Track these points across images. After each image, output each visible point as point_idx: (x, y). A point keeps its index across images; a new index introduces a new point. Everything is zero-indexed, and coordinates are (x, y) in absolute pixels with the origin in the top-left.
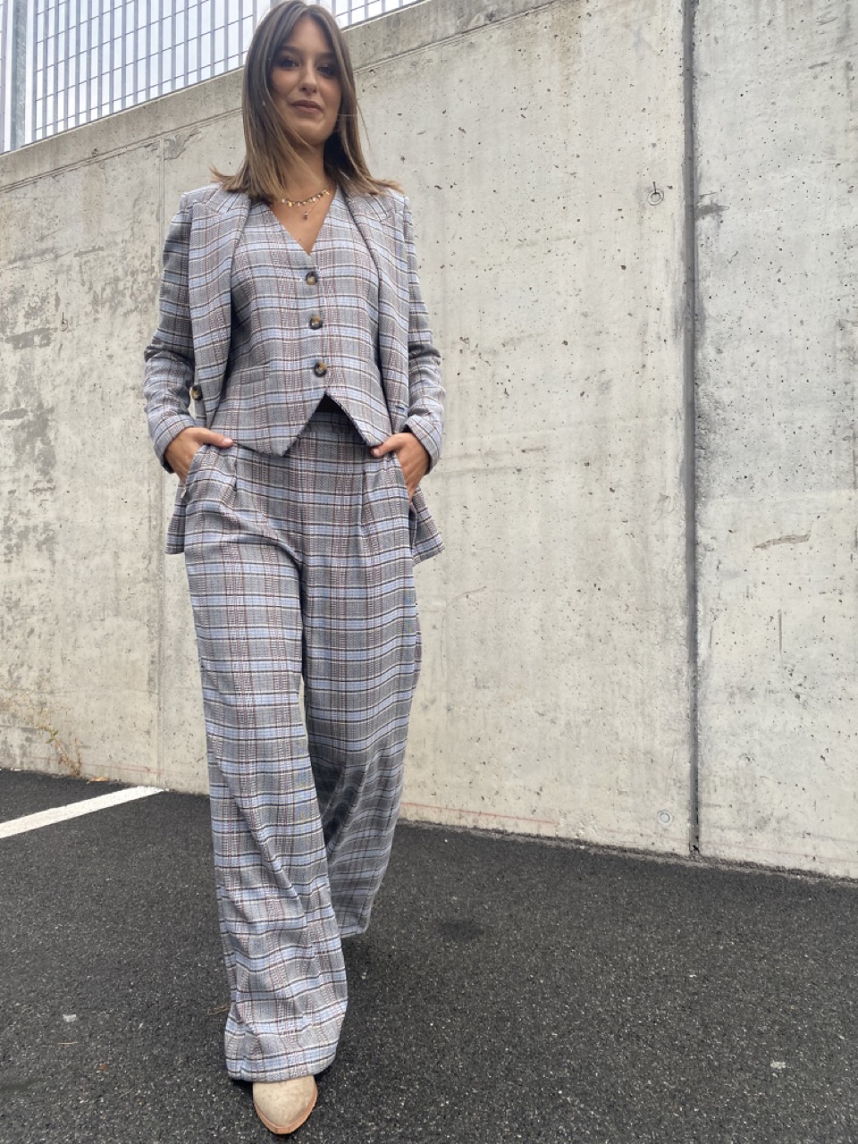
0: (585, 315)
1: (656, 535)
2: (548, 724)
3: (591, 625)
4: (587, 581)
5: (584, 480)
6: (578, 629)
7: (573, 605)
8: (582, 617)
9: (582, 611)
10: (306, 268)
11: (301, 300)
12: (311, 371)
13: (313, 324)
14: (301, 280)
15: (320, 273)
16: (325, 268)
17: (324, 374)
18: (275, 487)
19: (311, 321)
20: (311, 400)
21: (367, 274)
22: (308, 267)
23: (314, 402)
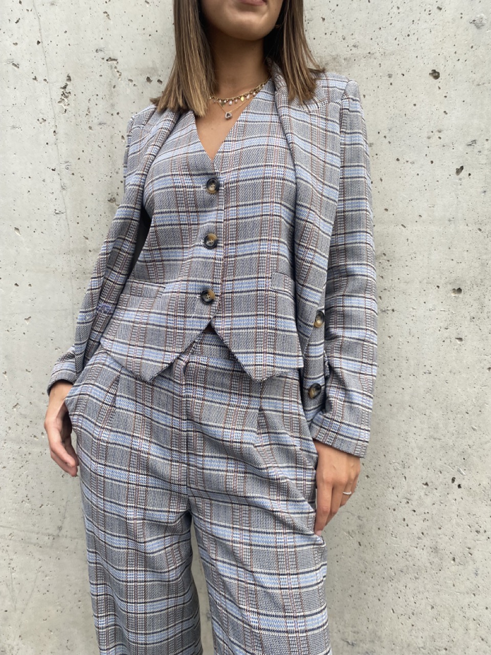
3: (441, 536)
4: (441, 472)
5: (449, 316)
6: (419, 538)
7: (414, 504)
8: (426, 523)
9: (427, 515)
10: (207, 174)
11: (202, 214)
12: (198, 296)
13: (208, 243)
14: (202, 189)
15: (223, 179)
16: (228, 172)
17: (211, 302)
18: (158, 410)
19: (206, 239)
20: (192, 330)
21: (279, 172)
22: (209, 172)
23: (194, 332)
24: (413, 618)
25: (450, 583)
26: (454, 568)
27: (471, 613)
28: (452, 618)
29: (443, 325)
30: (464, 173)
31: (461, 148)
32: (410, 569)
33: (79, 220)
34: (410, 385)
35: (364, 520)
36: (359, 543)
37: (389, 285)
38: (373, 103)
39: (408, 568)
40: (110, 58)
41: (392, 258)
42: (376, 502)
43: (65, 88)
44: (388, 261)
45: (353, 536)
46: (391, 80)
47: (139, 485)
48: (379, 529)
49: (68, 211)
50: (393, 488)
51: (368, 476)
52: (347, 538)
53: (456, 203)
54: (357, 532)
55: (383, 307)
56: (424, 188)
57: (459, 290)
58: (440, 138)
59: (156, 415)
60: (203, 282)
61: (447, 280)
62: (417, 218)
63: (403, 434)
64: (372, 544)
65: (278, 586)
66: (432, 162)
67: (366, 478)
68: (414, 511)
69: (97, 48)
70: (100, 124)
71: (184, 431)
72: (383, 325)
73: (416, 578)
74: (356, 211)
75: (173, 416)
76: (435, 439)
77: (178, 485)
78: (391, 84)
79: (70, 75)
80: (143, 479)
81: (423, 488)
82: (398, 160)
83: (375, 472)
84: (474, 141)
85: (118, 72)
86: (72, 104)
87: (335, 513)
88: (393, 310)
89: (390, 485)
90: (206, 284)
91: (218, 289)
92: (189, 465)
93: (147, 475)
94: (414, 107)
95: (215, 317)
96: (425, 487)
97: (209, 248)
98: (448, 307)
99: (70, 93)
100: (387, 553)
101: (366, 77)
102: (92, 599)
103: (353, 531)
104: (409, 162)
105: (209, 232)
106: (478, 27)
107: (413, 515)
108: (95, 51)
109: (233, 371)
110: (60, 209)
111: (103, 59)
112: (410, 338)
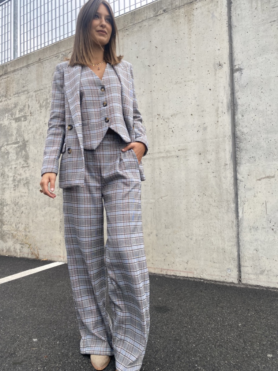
0: (198, 105)
1: (224, 177)
2: (190, 240)
10: (101, 86)
11: (100, 97)
12: (104, 121)
14: (99, 90)
16: (107, 85)
20: (104, 131)
95: (110, 125)
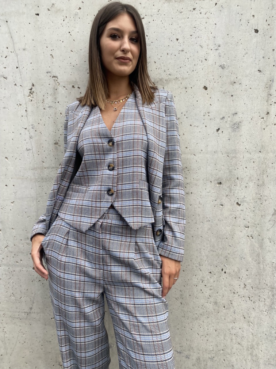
3: (218, 296)
4: (217, 267)
5: (217, 195)
6: (208, 298)
7: (205, 282)
8: (211, 291)
9: (211, 287)
10: (108, 137)
11: (106, 155)
12: (106, 192)
13: (110, 168)
14: (106, 144)
15: (115, 140)
16: (118, 137)
17: (112, 195)
18: (89, 246)
19: (109, 166)
20: (104, 207)
21: (140, 137)
22: (109, 137)
23: (105, 208)
24: (208, 336)
25: (223, 318)
26: (224, 311)
27: (233, 332)
28: (225, 335)
29: (214, 199)
30: (220, 131)
31: (218, 120)
32: (205, 313)
33: (39, 153)
34: (201, 227)
35: (183, 292)
36: (181, 303)
37: (189, 182)
38: (179, 100)
39: (204, 313)
40: (54, 76)
41: (190, 169)
42: (188, 283)
43: (31, 89)
44: (188, 171)
45: (178, 300)
46: (187, 90)
47: (80, 281)
48: (190, 295)
49: (33, 149)
50: (196, 275)
51: (184, 271)
52: (175, 301)
53: (217, 144)
54: (180, 298)
55: (187, 191)
56: (203, 138)
57: (220, 183)
58: (209, 116)
59: (87, 248)
60: (108, 186)
61: (215, 179)
62: (200, 151)
63: (199, 250)
64: (187, 303)
65: (148, 322)
66: (206, 126)
67: (183, 271)
68: (206, 286)
69: (47, 71)
70: (49, 107)
71: (101, 255)
72: (188, 200)
73: (208, 317)
74: (174, 150)
75: (96, 248)
76: (213, 251)
77: (99, 280)
78: (187, 92)
79: (33, 84)
80: (82, 278)
81: (209, 275)
82: (191, 125)
83: (187, 269)
84: (224, 117)
85: (58, 83)
86: (35, 97)
87: (171, 288)
88: (192, 193)
89: (194, 274)
90: (109, 187)
91: (115, 189)
92: (104, 270)
93: (84, 276)
94: (197, 102)
95: (114, 201)
96: (210, 274)
97: (110, 170)
98: (216, 191)
99: (34, 92)
100: (194, 306)
101: (175, 88)
102: (59, 338)
103: (178, 298)
104: (196, 127)
105: (110, 163)
106: (223, 68)
107: (205, 288)
108: (46, 73)
109: (123, 225)
110: (29, 148)
111: (50, 76)
112: (200, 205)
